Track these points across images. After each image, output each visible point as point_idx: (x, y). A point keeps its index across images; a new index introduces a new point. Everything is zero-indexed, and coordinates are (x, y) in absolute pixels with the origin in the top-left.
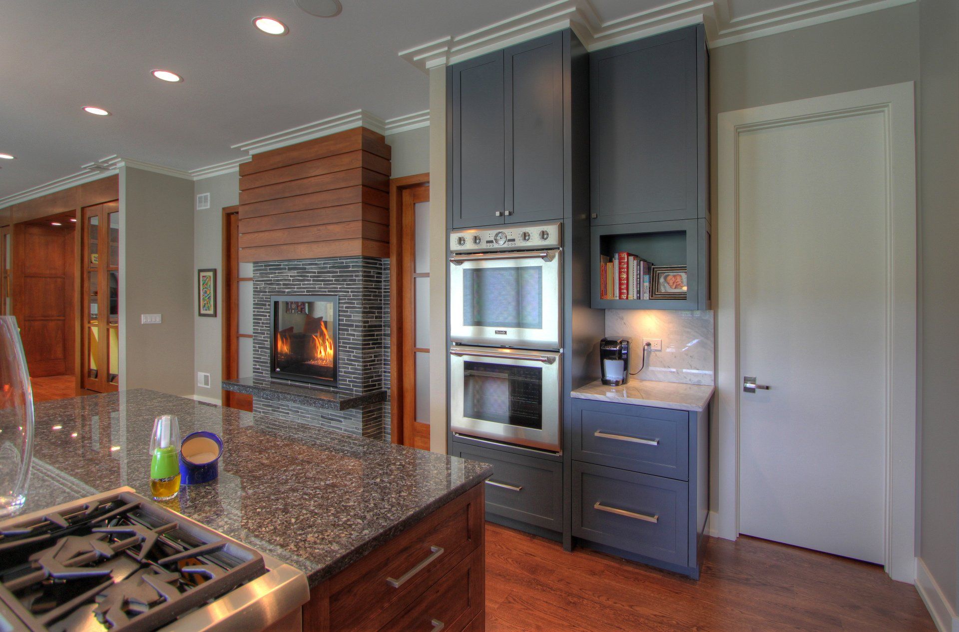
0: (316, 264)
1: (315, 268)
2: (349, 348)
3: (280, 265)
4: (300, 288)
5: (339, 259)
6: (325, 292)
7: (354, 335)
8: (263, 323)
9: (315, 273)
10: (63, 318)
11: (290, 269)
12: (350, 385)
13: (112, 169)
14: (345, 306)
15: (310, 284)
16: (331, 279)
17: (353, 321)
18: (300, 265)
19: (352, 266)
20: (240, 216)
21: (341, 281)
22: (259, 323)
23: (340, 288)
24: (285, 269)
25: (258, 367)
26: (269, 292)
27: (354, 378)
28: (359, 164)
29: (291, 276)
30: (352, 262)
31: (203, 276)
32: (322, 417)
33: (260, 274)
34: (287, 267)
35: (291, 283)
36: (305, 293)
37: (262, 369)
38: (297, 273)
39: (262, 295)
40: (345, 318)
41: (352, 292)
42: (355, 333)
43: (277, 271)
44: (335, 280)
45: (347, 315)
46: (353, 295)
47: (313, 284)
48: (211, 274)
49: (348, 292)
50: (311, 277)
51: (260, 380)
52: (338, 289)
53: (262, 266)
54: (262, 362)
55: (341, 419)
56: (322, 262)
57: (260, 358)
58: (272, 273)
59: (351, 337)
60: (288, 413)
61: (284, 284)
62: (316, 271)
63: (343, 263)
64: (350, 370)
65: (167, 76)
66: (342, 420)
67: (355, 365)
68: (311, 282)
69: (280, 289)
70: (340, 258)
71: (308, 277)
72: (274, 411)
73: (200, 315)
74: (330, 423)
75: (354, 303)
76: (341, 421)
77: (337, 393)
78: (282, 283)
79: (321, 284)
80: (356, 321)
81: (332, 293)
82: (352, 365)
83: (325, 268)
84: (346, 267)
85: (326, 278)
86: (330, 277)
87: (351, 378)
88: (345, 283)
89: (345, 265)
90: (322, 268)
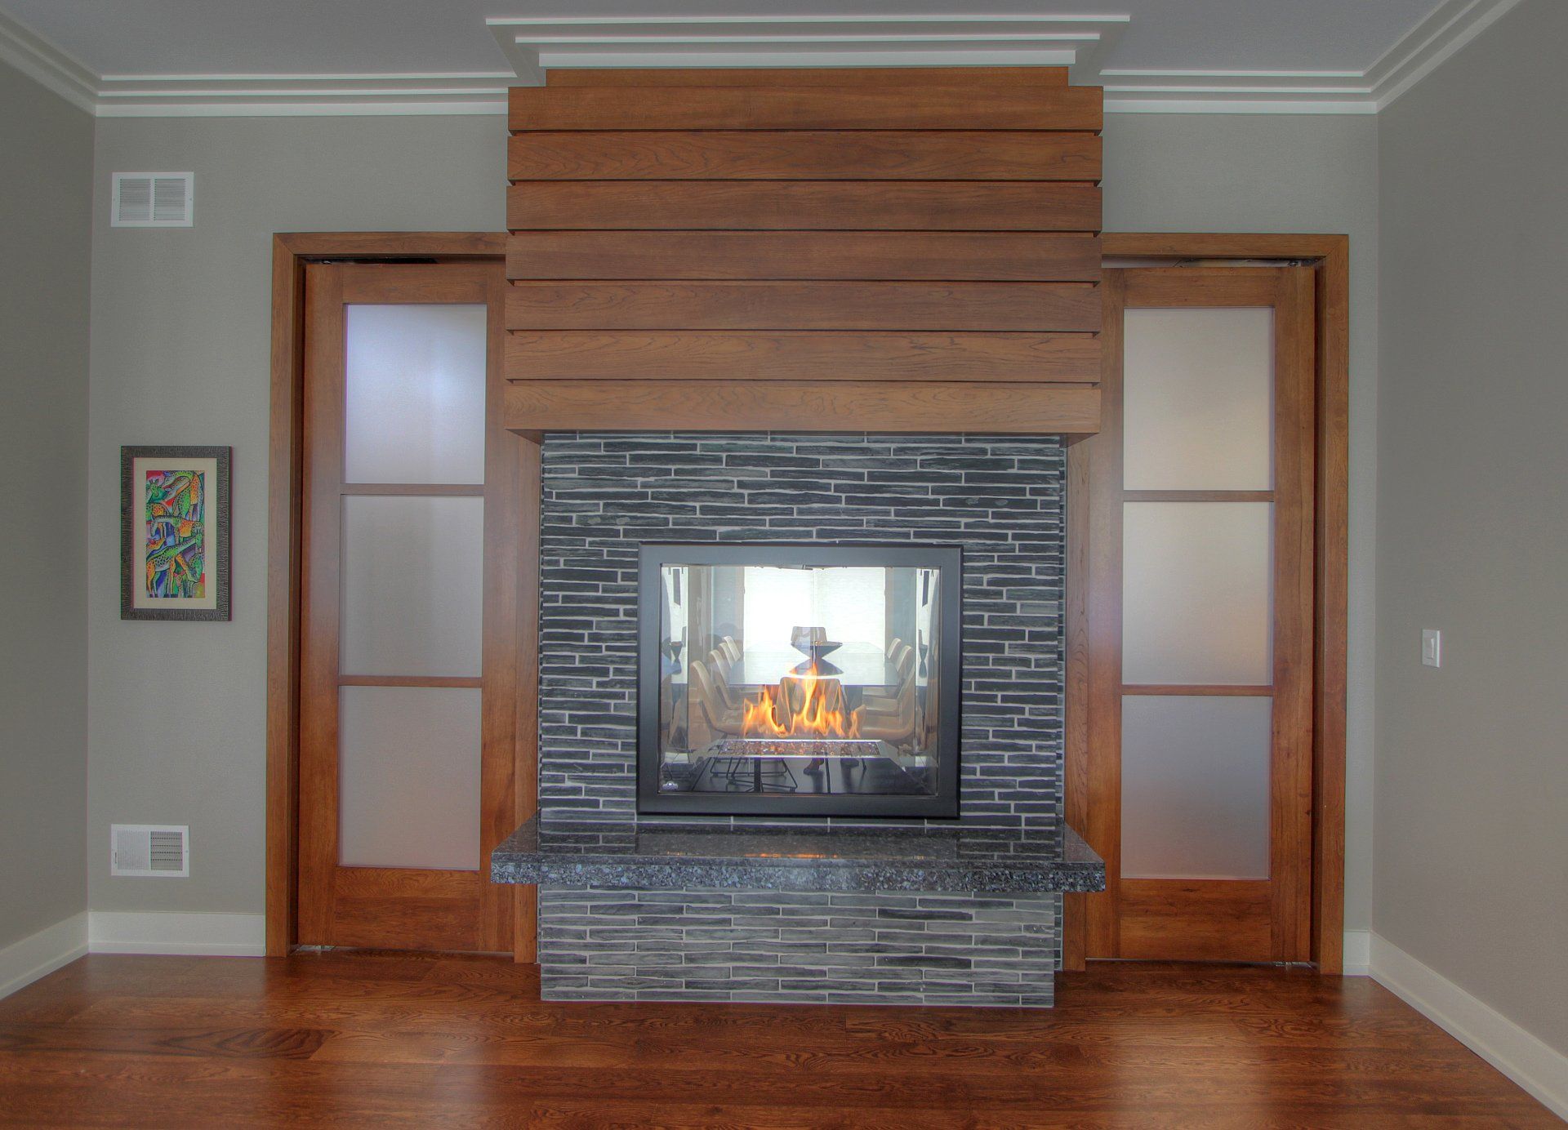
0: (864, 451)
1: (863, 465)
2: (1005, 699)
3: (694, 447)
5: (967, 441)
6: (907, 535)
7: (1025, 662)
8: (594, 637)
9: (860, 476)
11: (737, 461)
12: (1007, 808)
14: (986, 577)
15: (837, 512)
16: (930, 497)
17: (1022, 621)
18: (789, 450)
19: (1020, 461)
21: (973, 505)
22: (580, 637)
23: (967, 525)
24: (718, 460)
25: (568, 784)
26: (627, 533)
27: (1022, 784)
29: (741, 485)
30: (1020, 451)
32: (883, 913)
33: (581, 471)
34: (724, 455)
35: (746, 505)
36: (814, 539)
37: (589, 791)
38: (773, 474)
39: (591, 544)
40: (986, 615)
41: (1015, 537)
42: (1032, 656)
43: (673, 467)
45: (995, 604)
46: (1025, 548)
47: (846, 512)
49: (1004, 537)
50: (838, 488)
52: (962, 529)
53: (597, 446)
54: (586, 767)
55: (964, 911)
56: (893, 446)
57: (586, 755)
58: (645, 473)
59: (1014, 669)
60: (727, 922)
61: (708, 510)
62: (866, 471)
63: (984, 451)
64: (1006, 764)
66: (972, 911)
67: (1029, 748)
68: (843, 505)
69: (690, 524)
70: (971, 436)
71: (827, 487)
72: (656, 922)
73: (133, 613)
74: (921, 927)
75: (1028, 570)
76: (964, 917)
77: (956, 834)
78: (698, 505)
79: (888, 513)
80: (1034, 621)
81: (934, 541)
82: (1014, 747)
83: (907, 463)
84: (997, 464)
85: (909, 493)
86: (925, 490)
87: (1014, 787)
88: (990, 510)
89: (989, 456)
90: (893, 464)
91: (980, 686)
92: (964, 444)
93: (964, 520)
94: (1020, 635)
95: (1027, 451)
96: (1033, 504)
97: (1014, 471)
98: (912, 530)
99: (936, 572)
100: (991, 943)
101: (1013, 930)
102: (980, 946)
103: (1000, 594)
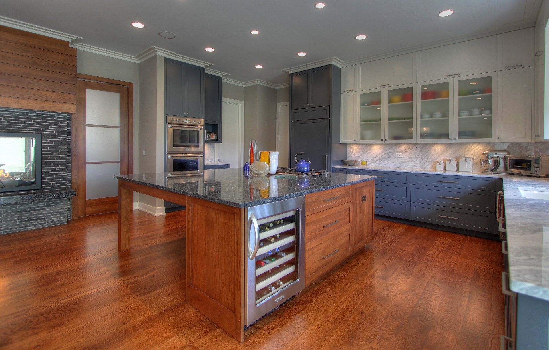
2: (54, 164)
5: (43, 112)
7: (59, 157)
12: (55, 186)
14: (48, 140)
15: (4, 125)
16: (33, 123)
17: (58, 149)
19: (57, 117)
21: (45, 125)
23: (43, 129)
27: (58, 181)
30: (57, 115)
40: (49, 147)
41: (56, 132)
42: (61, 156)
44: (37, 124)
45: (51, 145)
46: (59, 134)
49: (53, 132)
56: (21, 111)
59: (56, 158)
63: (48, 114)
64: (54, 177)
66: (46, 208)
67: (60, 173)
68: (6, 123)
75: (59, 139)
77: (41, 192)
79: (20, 126)
80: (61, 149)
81: (34, 132)
82: (56, 174)
83: (26, 115)
84: (51, 117)
85: (26, 122)
86: (31, 121)
87: (56, 181)
88: (49, 126)
89: (49, 115)
90: (21, 115)
91: (47, 162)
92: (42, 112)
93: (42, 128)
94: (58, 151)
95: (59, 115)
96: (61, 126)
97: (56, 119)
98: (27, 130)
99: (35, 139)
100: (51, 213)
101: (56, 210)
102: (48, 214)
103: (52, 143)
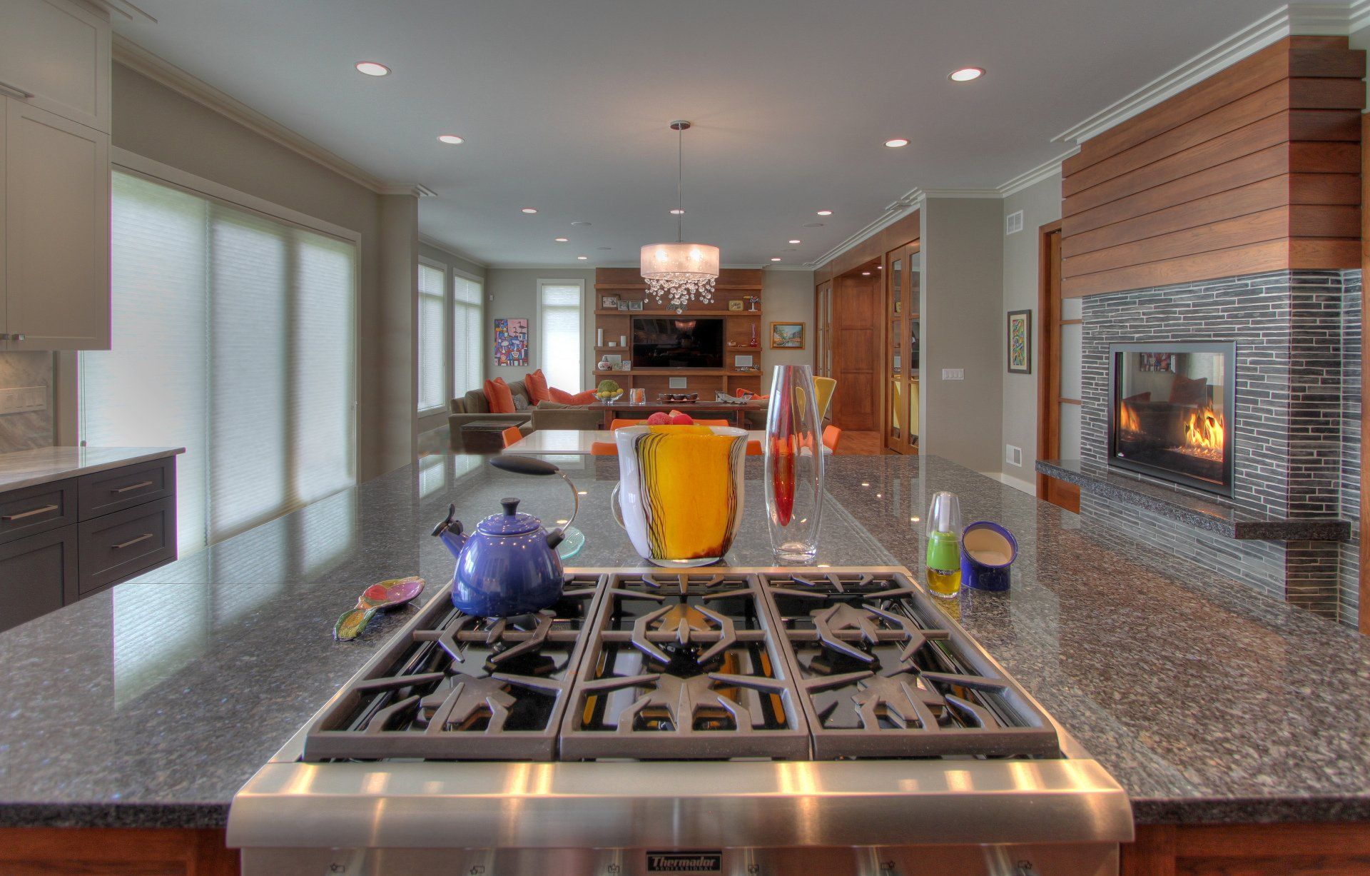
0: (1190, 292)
1: (1189, 299)
2: (1259, 433)
3: (1126, 298)
4: (1161, 331)
5: (1239, 280)
6: (1210, 336)
7: (1269, 412)
8: (1096, 384)
9: (1188, 306)
10: (871, 371)
11: (1141, 303)
13: (914, 204)
14: (1249, 359)
16: (1220, 314)
17: (1268, 386)
18: (1160, 295)
19: (1266, 289)
20: (1063, 234)
21: (1242, 317)
22: (1091, 384)
23: (1239, 329)
24: (1135, 303)
25: (1088, 447)
26: (1107, 338)
27: (1268, 486)
28: (1285, 103)
29: (1144, 314)
30: (1266, 283)
31: (1014, 321)
32: (1198, 541)
33: (1093, 312)
34: (1137, 300)
35: (1145, 324)
36: (1170, 340)
37: (1094, 451)
38: (1155, 308)
39: (1096, 343)
40: (1249, 381)
41: (1264, 335)
42: (1273, 408)
43: (1120, 308)
44: (1229, 317)
45: (1254, 375)
46: (1269, 342)
47: (1183, 325)
48: (1024, 317)
49: (1258, 335)
50: (1180, 313)
51: (1092, 466)
52: (1236, 332)
53: (1096, 301)
54: (1094, 441)
55: (1237, 553)
56: (1203, 287)
57: (1093, 435)
58: (1111, 311)
59: (1263, 415)
60: (1137, 524)
61: (1131, 327)
62: (1191, 302)
63: (1246, 285)
64: (1259, 472)
65: (967, 75)
66: (1241, 555)
67: (1271, 465)
68: (1182, 321)
69: (1126, 333)
70: (1240, 277)
71: (1175, 313)
72: (1114, 515)
73: (1010, 371)
74: (1215, 555)
75: (1271, 355)
76: (1236, 557)
77: (1230, 507)
78: (1128, 324)
79: (1201, 324)
80: (1274, 387)
81: (1222, 339)
82: (1264, 463)
83: (1209, 296)
84: (1253, 292)
85: (1210, 313)
86: (1217, 310)
87: (1262, 487)
88: (1251, 319)
89: (1249, 288)
90: (1203, 297)
91: (1246, 423)
92: (1237, 282)
93: (1237, 326)
94: (1267, 395)
95: (1270, 282)
96: (1274, 314)
97: (1263, 295)
98: (1212, 333)
100: (1250, 578)
101: (1262, 574)
102: (1244, 577)
103: (1255, 369)
